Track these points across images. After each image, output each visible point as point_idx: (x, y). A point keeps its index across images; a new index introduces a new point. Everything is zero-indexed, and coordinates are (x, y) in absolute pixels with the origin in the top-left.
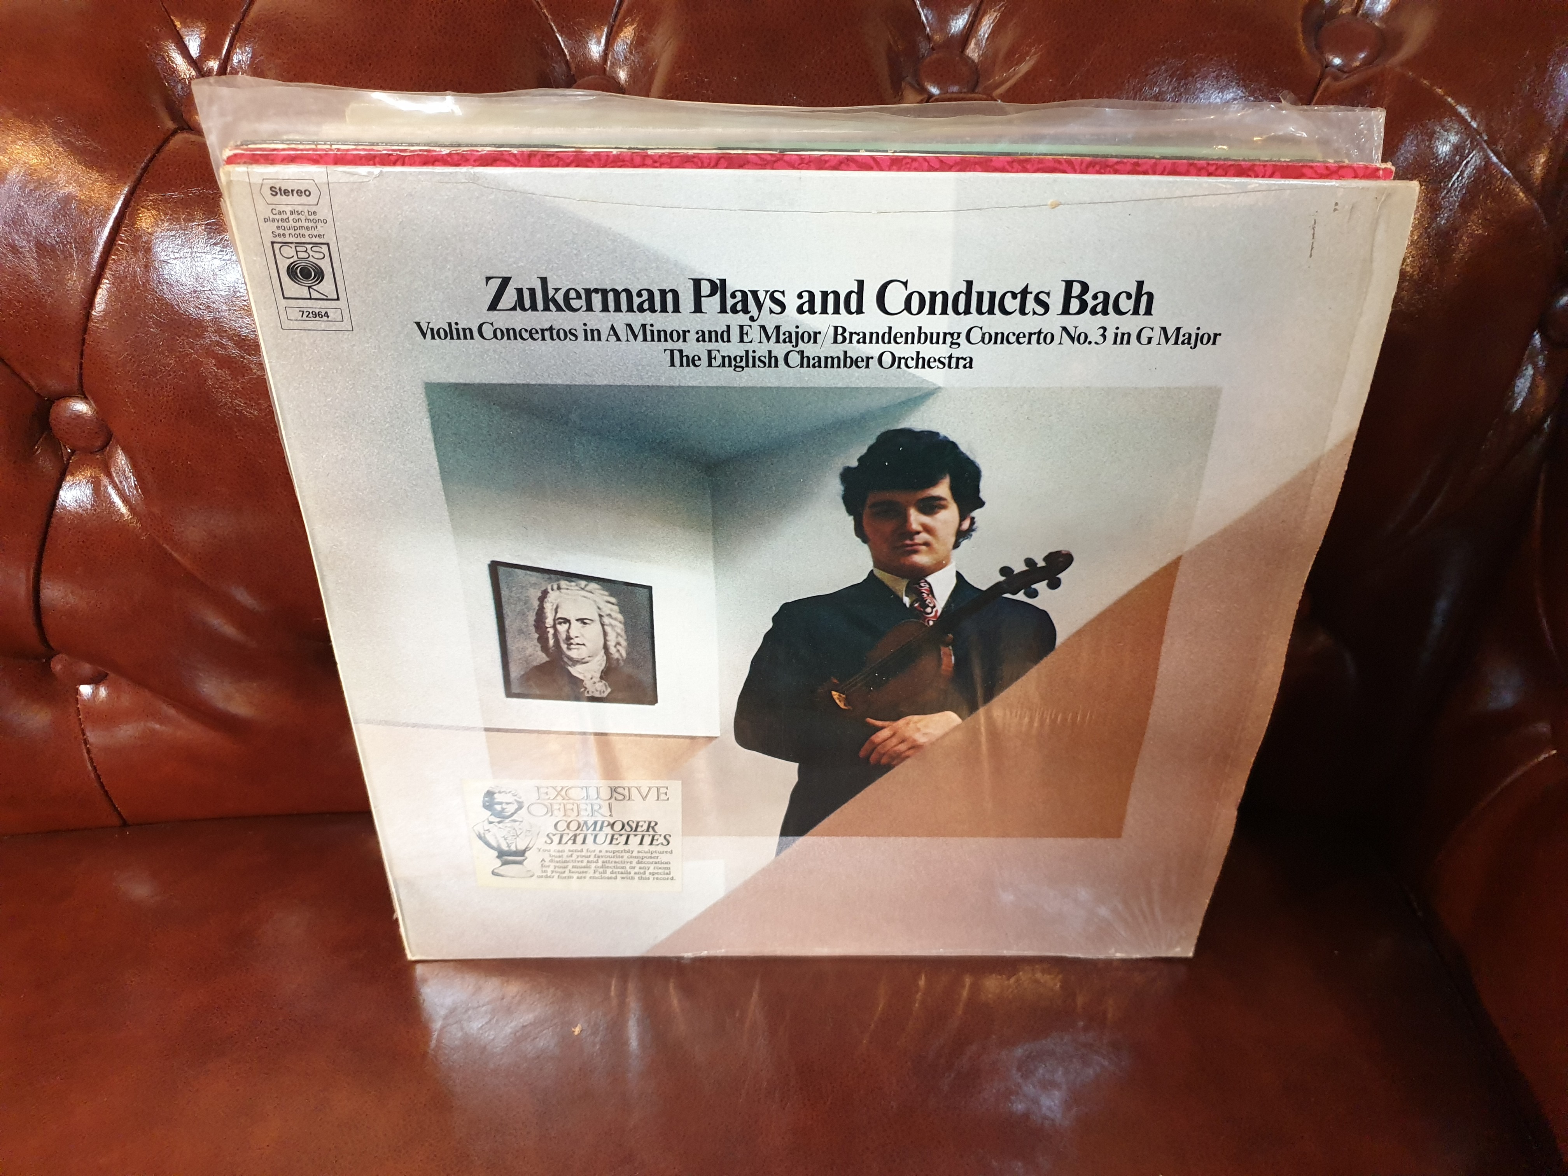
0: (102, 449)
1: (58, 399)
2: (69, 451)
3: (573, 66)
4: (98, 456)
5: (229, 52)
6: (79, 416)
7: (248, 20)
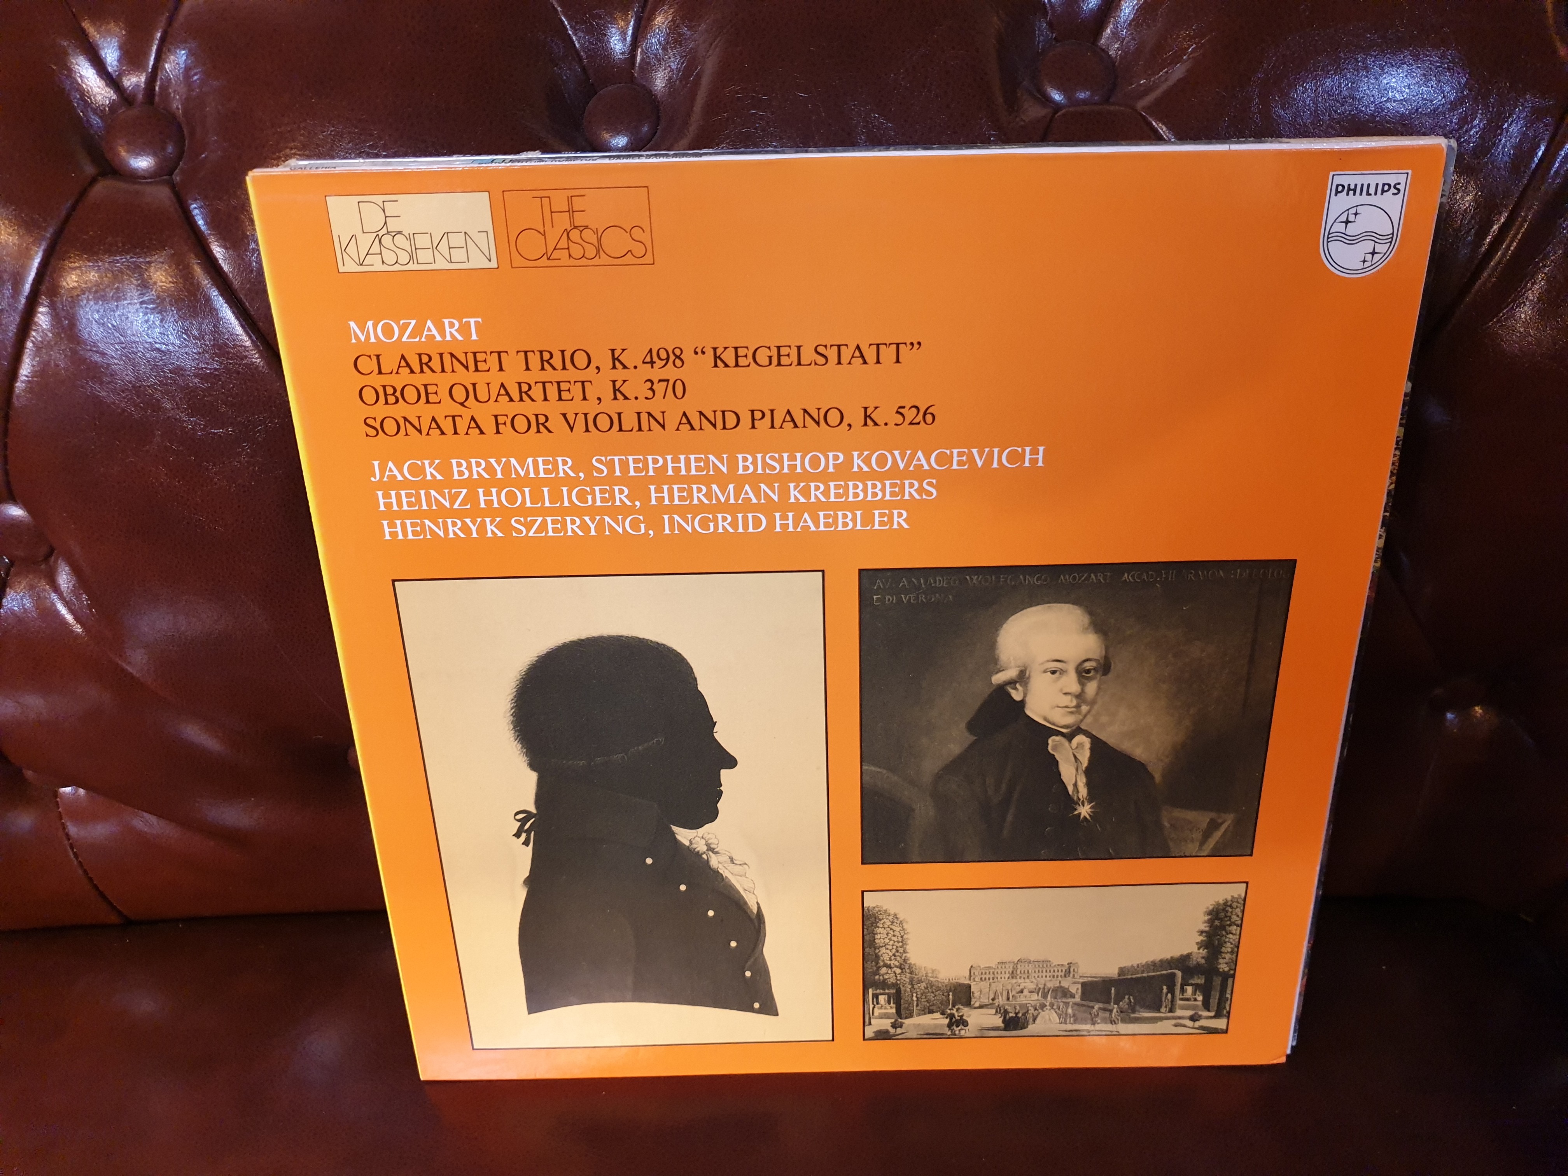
0: (44, 560)
2: (7, 561)
3: (590, 72)
4: (42, 567)
6: (15, 525)
7: (176, 25)
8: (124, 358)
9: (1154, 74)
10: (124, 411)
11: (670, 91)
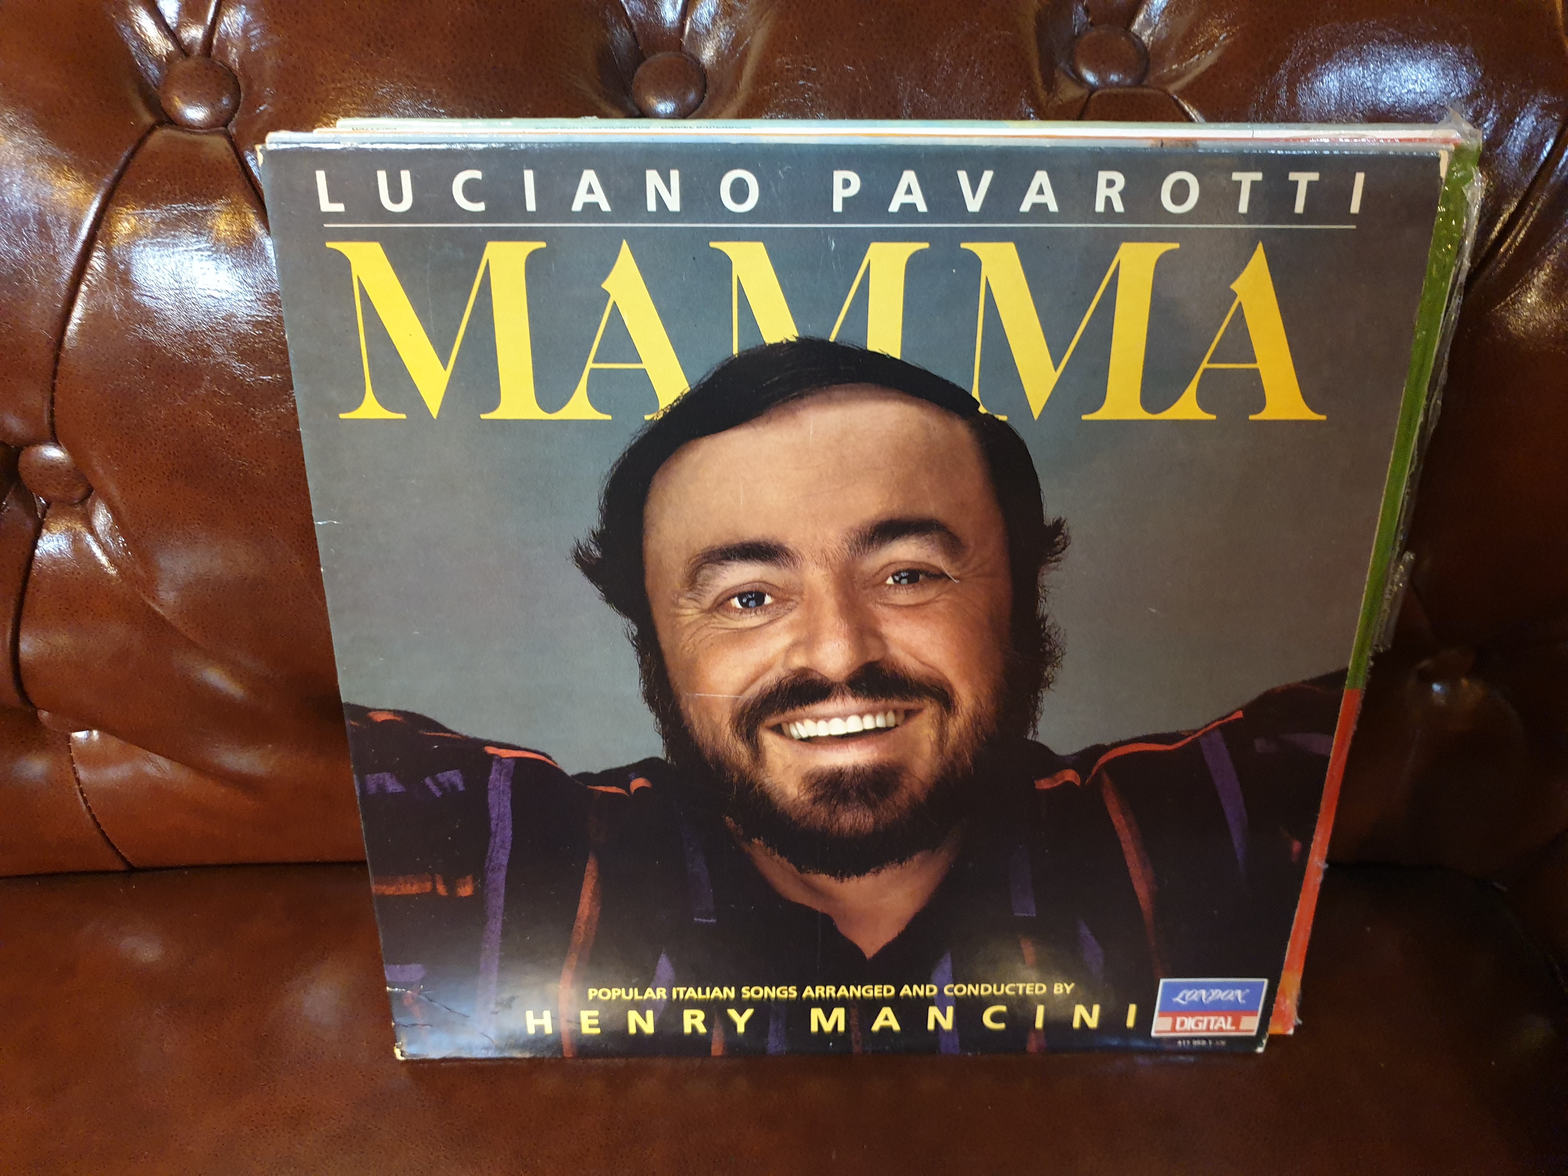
0: (83, 501)
1: (27, 446)
2: (43, 502)
3: (641, 39)
4: (78, 509)
5: (214, 22)
6: (52, 466)
8: (177, 304)
9: (1185, 60)
10: (174, 354)
11: (717, 61)
